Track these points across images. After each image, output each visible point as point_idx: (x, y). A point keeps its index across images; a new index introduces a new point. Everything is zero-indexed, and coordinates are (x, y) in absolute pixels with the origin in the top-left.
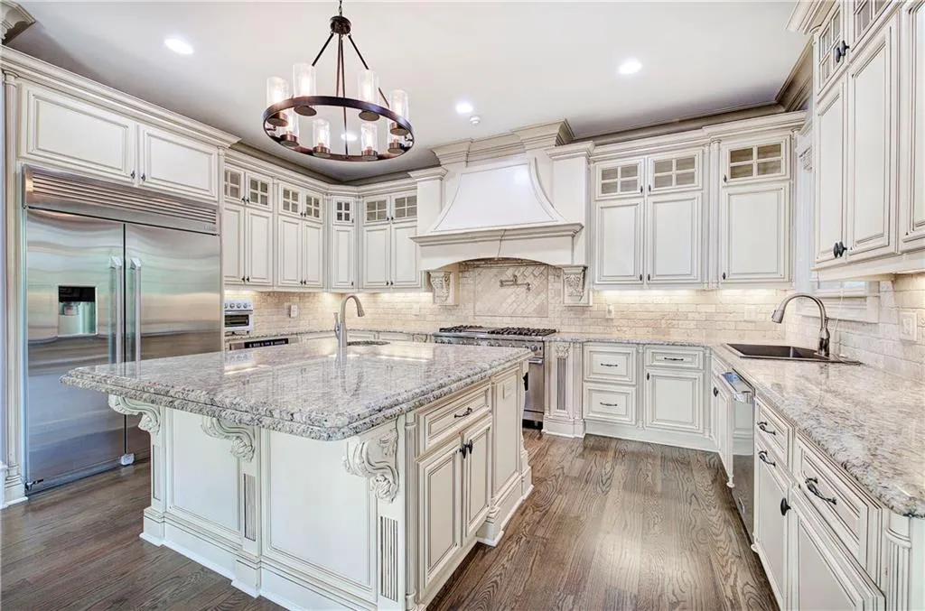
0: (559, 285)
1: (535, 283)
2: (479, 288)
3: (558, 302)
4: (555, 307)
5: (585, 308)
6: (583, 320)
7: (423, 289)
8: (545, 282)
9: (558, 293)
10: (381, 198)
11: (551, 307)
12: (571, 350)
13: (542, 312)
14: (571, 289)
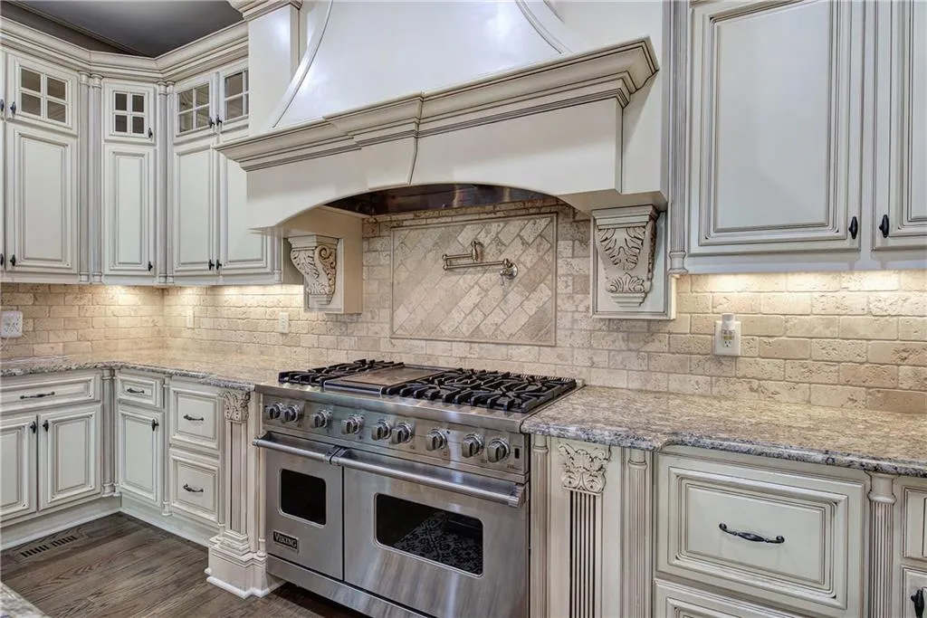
0: (584, 265)
1: (526, 260)
2: (402, 275)
3: (581, 308)
4: (574, 321)
5: (654, 327)
6: (650, 355)
7: (276, 277)
8: (549, 258)
9: (584, 285)
10: (197, 81)
11: (564, 321)
12: (614, 468)
13: (541, 331)
14: (617, 274)
